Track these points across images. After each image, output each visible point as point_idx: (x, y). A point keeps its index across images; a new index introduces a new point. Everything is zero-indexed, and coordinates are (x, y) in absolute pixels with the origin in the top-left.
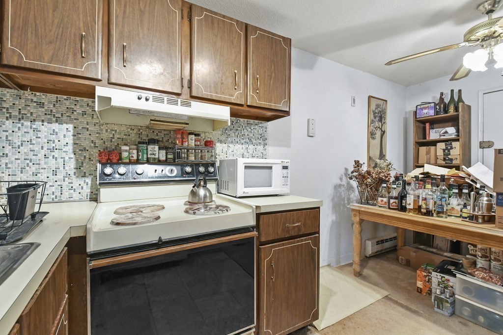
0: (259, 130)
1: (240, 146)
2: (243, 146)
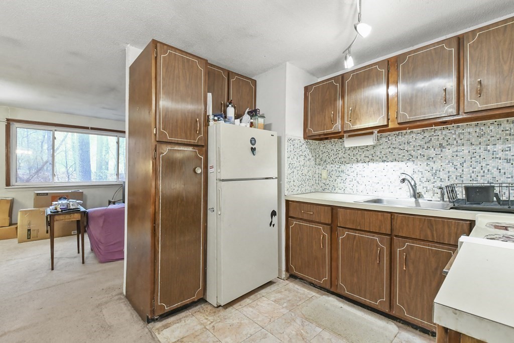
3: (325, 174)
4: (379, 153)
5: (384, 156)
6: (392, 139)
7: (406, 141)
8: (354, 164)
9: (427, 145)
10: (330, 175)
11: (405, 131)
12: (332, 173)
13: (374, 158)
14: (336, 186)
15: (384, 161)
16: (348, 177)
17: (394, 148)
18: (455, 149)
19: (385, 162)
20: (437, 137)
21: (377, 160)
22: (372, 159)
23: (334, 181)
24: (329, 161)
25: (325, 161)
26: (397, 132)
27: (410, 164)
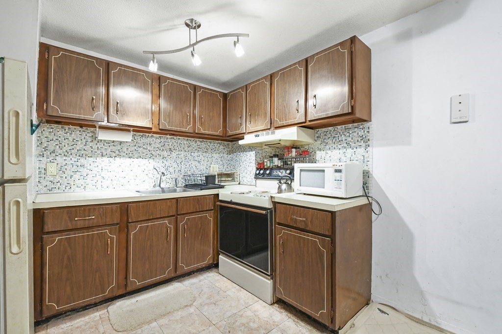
0: (359, 133)
1: (338, 151)
2: (341, 151)
3: (52, 169)
4: (126, 150)
5: (131, 153)
6: (138, 139)
7: (149, 143)
8: (98, 158)
9: (163, 148)
10: (62, 170)
11: (147, 134)
12: (66, 167)
13: (121, 154)
14: (72, 184)
15: (130, 157)
16: (90, 172)
17: (140, 147)
18: (177, 153)
19: (132, 159)
20: (168, 143)
21: (124, 156)
22: (118, 155)
23: (69, 178)
24: (60, 151)
25: (54, 152)
26: (142, 134)
27: (151, 161)
